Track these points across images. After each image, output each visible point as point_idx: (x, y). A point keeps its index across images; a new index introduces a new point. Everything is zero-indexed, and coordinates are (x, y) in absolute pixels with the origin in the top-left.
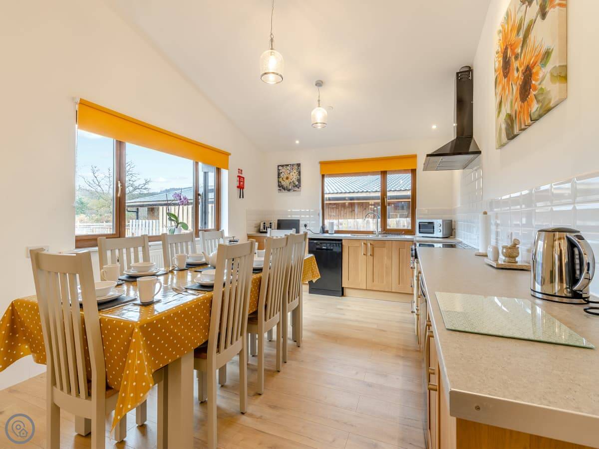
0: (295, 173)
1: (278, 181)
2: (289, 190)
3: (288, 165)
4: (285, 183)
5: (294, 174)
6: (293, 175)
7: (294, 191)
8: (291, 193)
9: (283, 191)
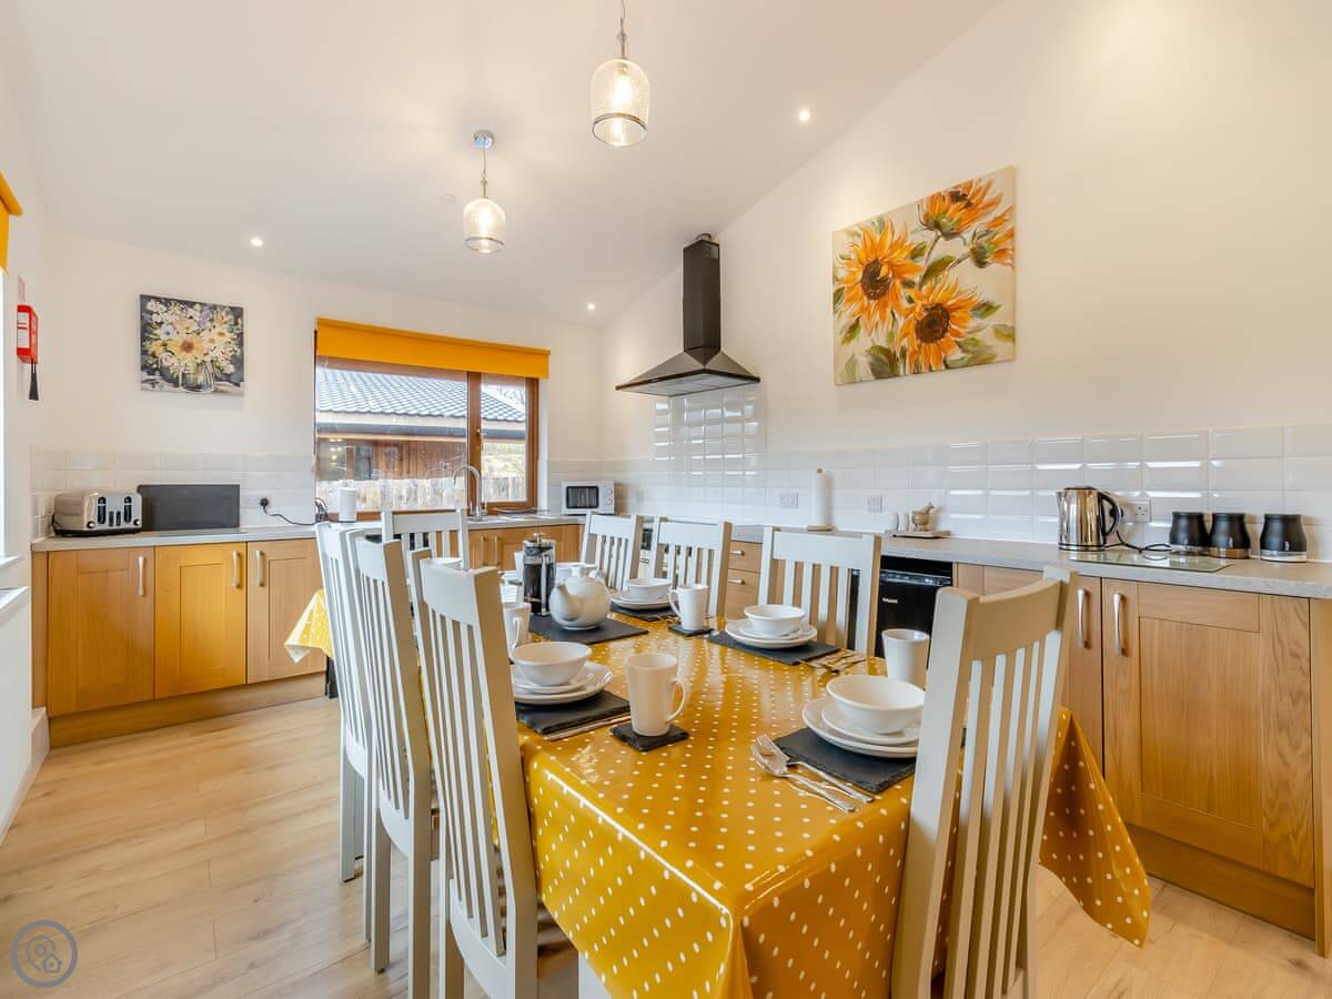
0: (221, 334)
1: (144, 352)
2: (196, 388)
3: (191, 304)
4: (177, 362)
5: (216, 337)
6: (212, 341)
7: (216, 391)
8: (204, 398)
9: (168, 387)
